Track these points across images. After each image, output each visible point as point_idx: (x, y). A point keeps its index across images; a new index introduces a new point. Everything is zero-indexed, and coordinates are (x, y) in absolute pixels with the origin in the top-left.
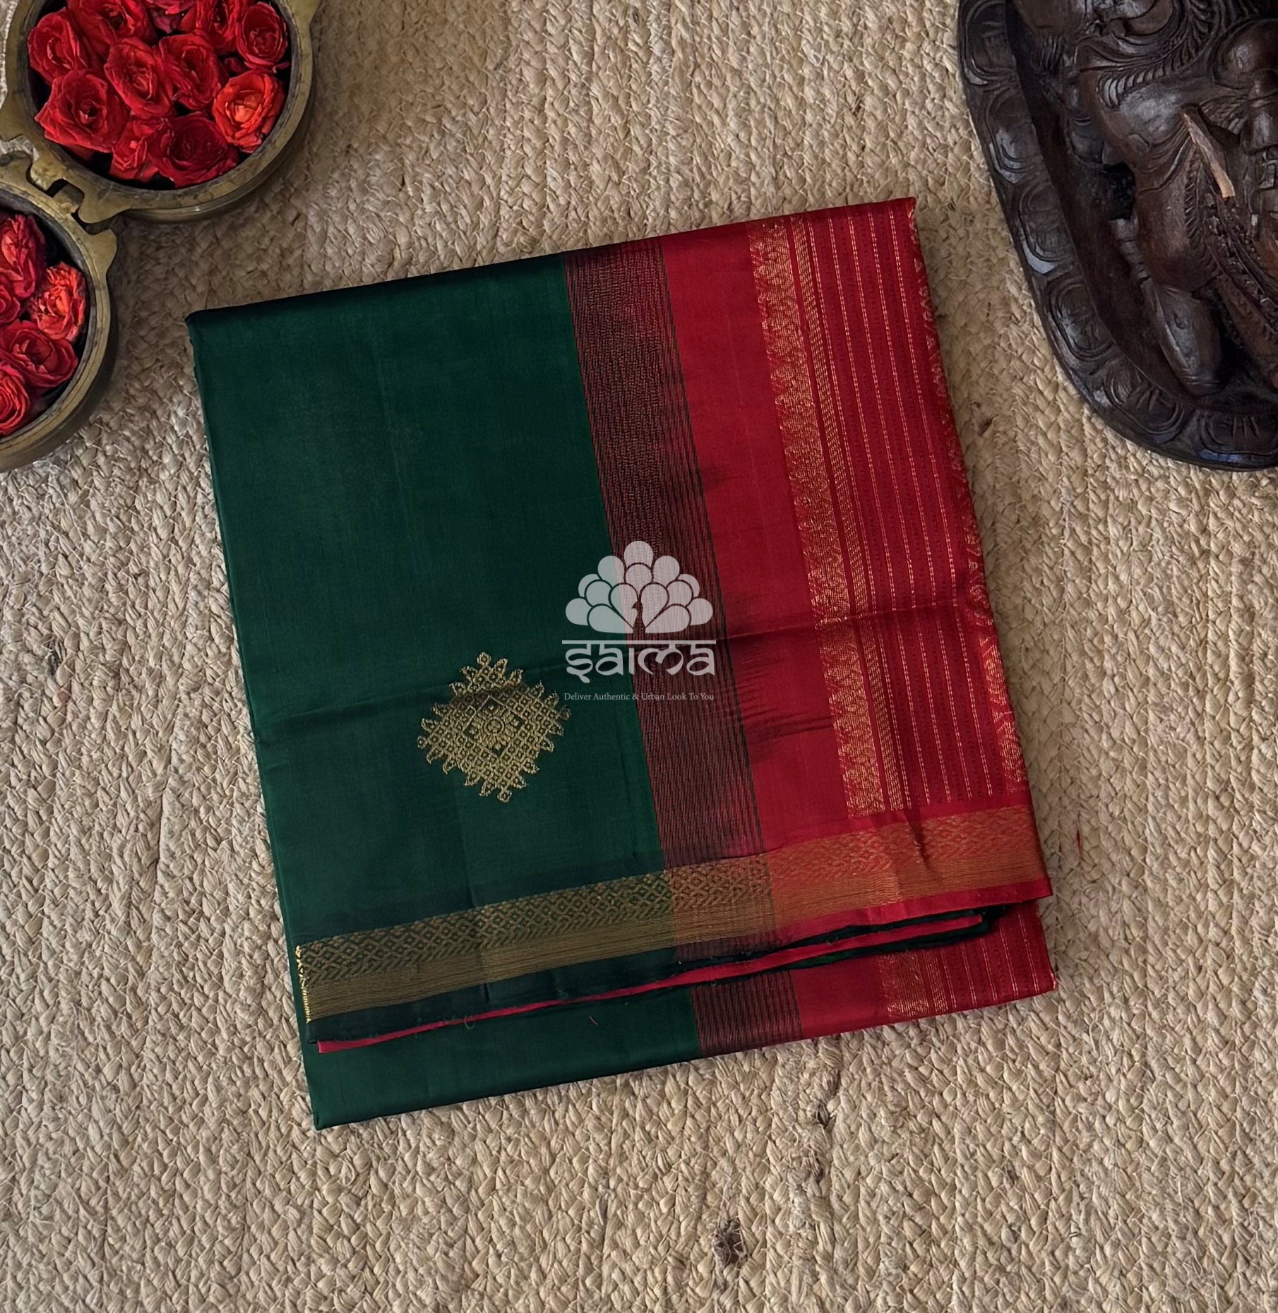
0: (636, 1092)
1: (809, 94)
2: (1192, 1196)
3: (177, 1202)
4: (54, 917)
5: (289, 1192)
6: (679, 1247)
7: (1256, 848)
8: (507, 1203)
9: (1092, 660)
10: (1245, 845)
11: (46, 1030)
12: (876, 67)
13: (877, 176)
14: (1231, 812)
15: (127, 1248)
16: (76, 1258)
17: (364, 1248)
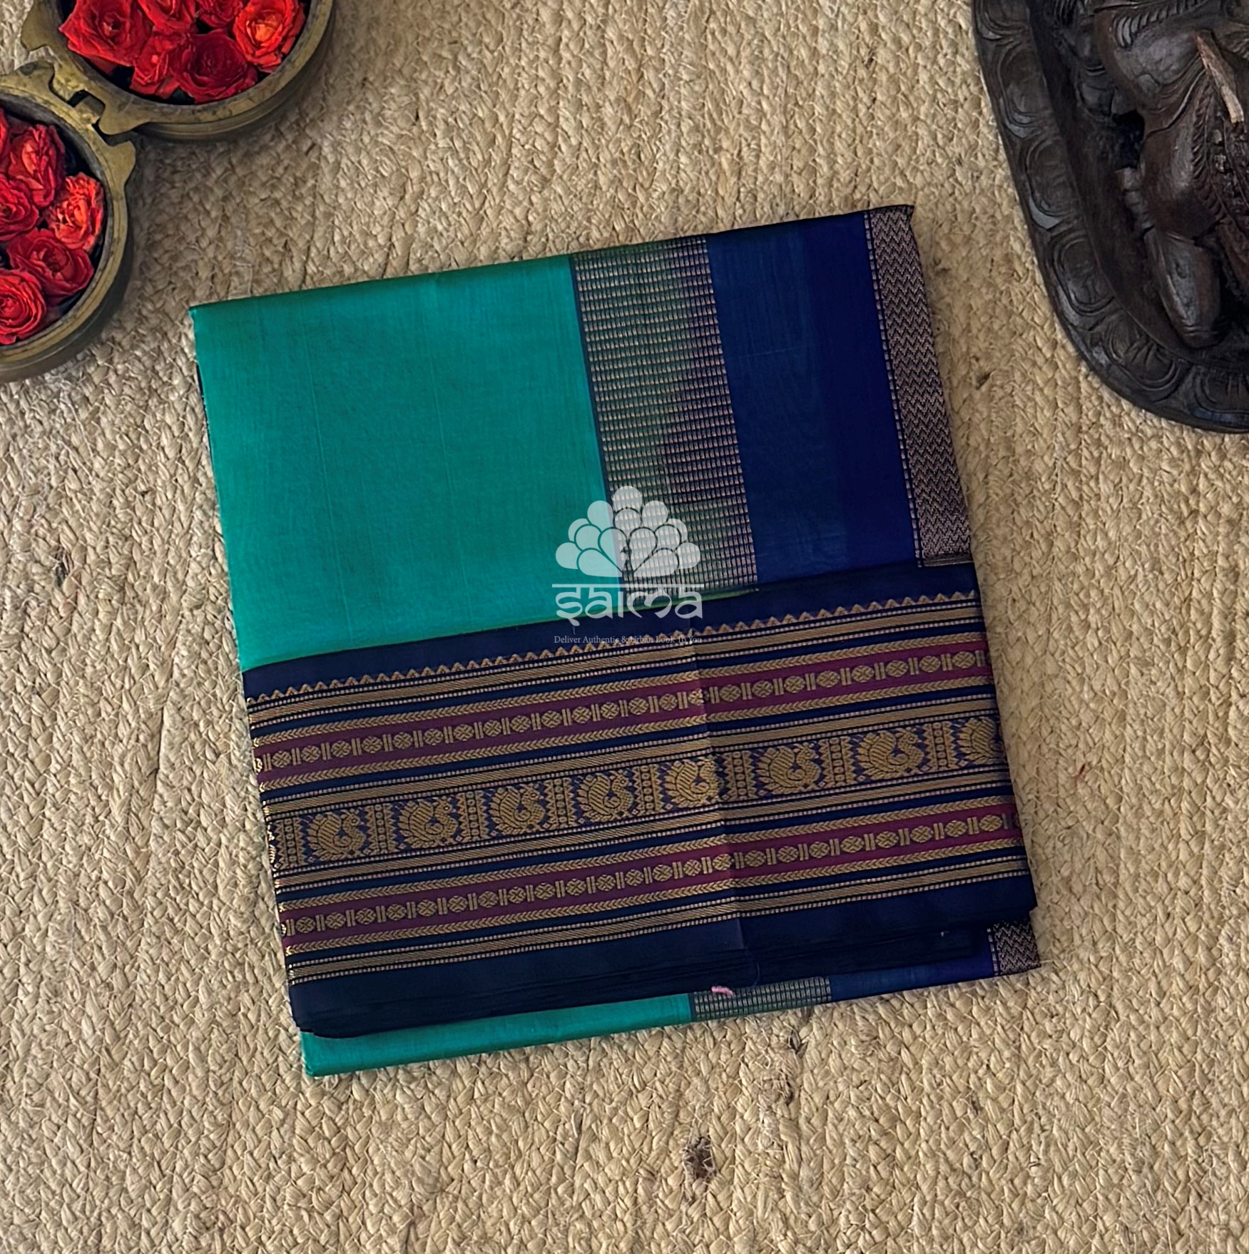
1: (823, 46)
2: (1149, 1132)
3: (165, 1097)
4: (54, 820)
5: (275, 1093)
6: (651, 1160)
7: (1228, 801)
8: (485, 1112)
9: (1077, 613)
10: (1218, 798)
11: (43, 927)
12: (891, 21)
13: (886, 129)
14: (1205, 766)
15: (115, 1138)
16: (65, 1144)
17: (344, 1150)
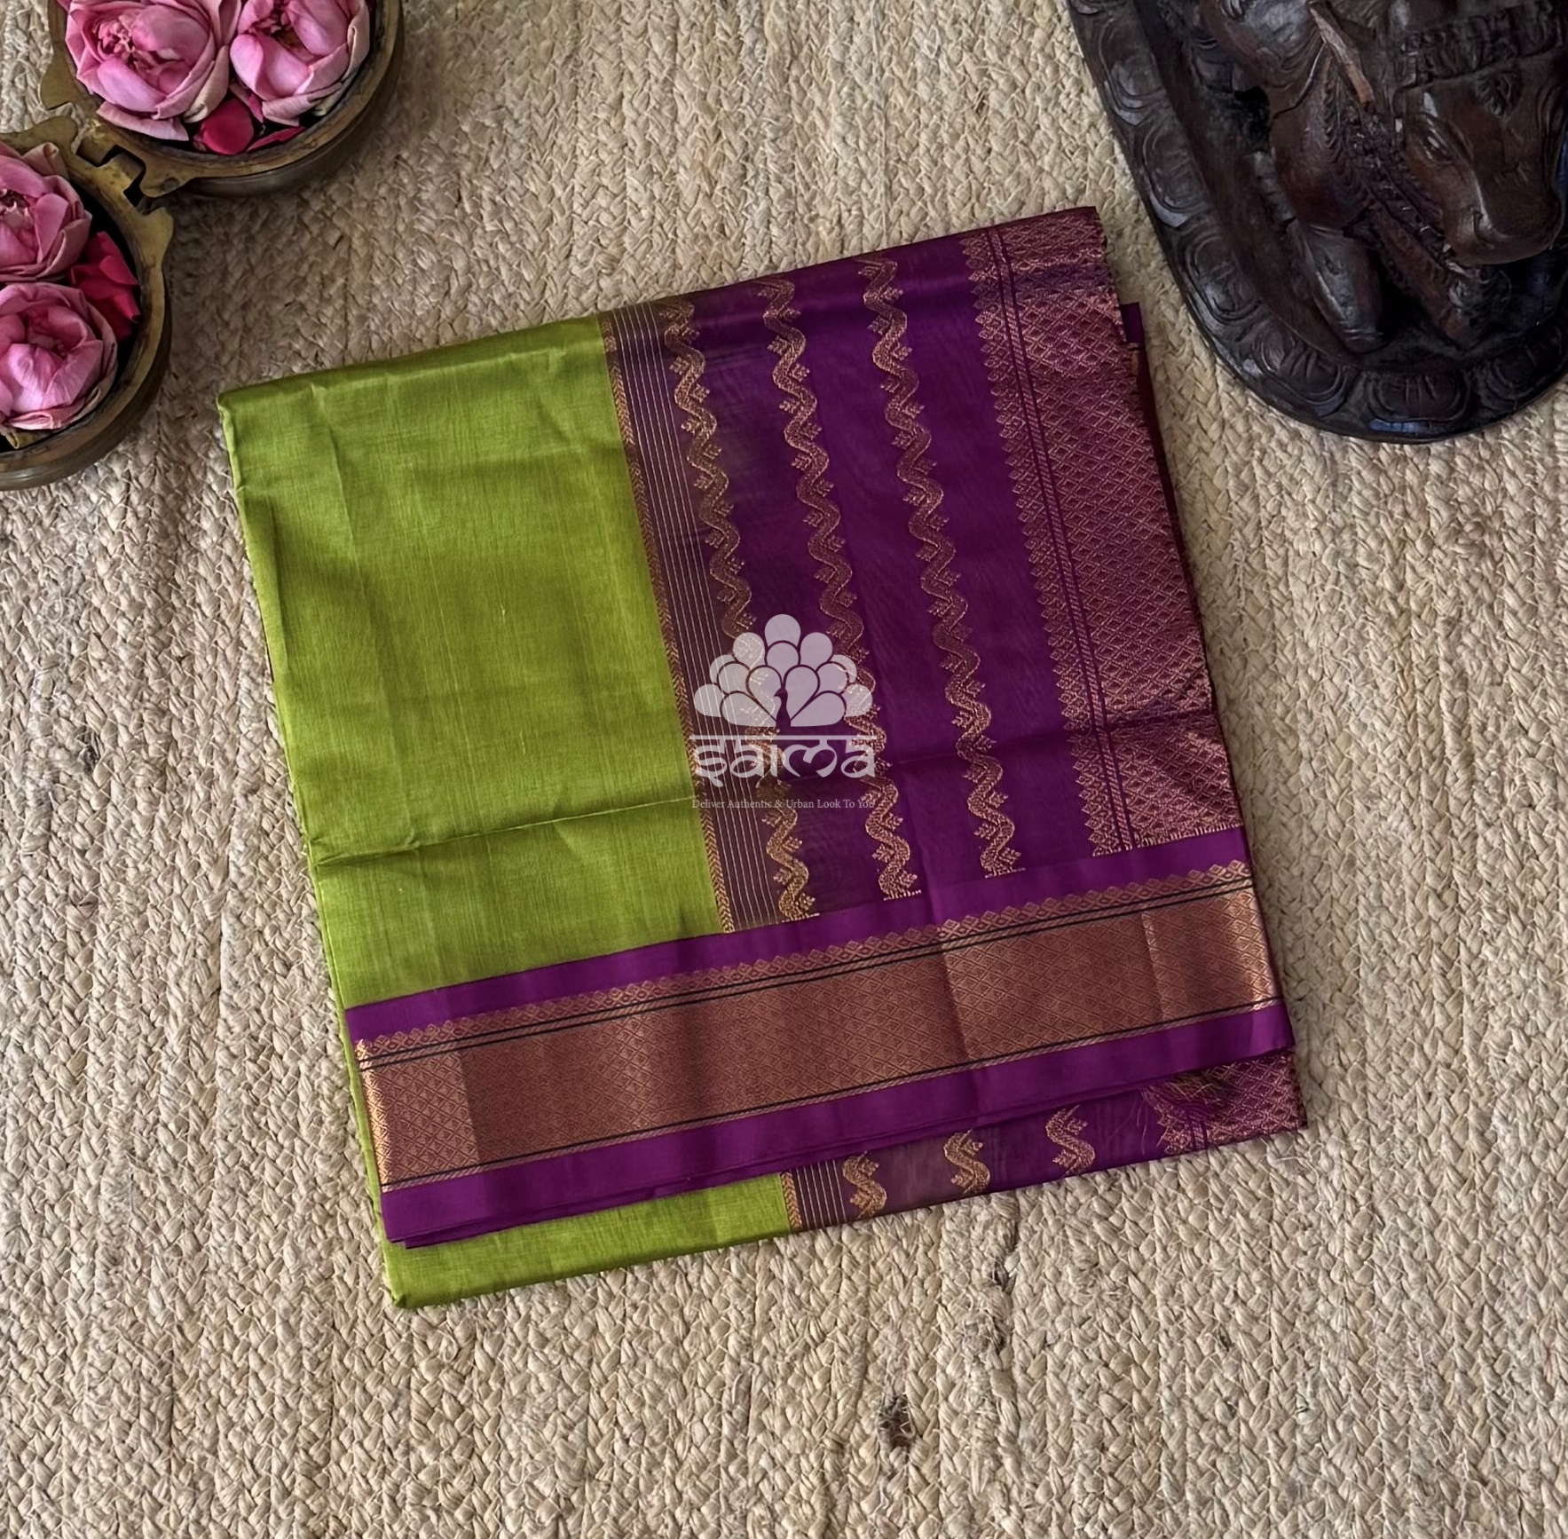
0: (782, 1249)
2: (1436, 1360)
3: (252, 1382)
4: (100, 1053)
5: (382, 1369)
6: (837, 1428)
7: (1487, 952)
8: (635, 1379)
9: (1284, 741)
10: (1475, 950)
14: (1456, 912)
15: (197, 1434)
16: (139, 1444)
17: (471, 1432)
